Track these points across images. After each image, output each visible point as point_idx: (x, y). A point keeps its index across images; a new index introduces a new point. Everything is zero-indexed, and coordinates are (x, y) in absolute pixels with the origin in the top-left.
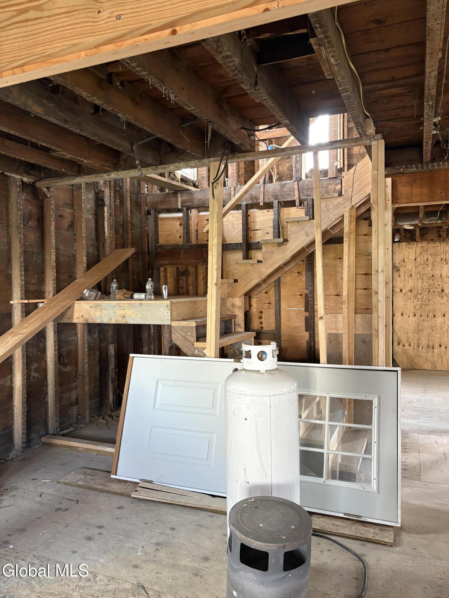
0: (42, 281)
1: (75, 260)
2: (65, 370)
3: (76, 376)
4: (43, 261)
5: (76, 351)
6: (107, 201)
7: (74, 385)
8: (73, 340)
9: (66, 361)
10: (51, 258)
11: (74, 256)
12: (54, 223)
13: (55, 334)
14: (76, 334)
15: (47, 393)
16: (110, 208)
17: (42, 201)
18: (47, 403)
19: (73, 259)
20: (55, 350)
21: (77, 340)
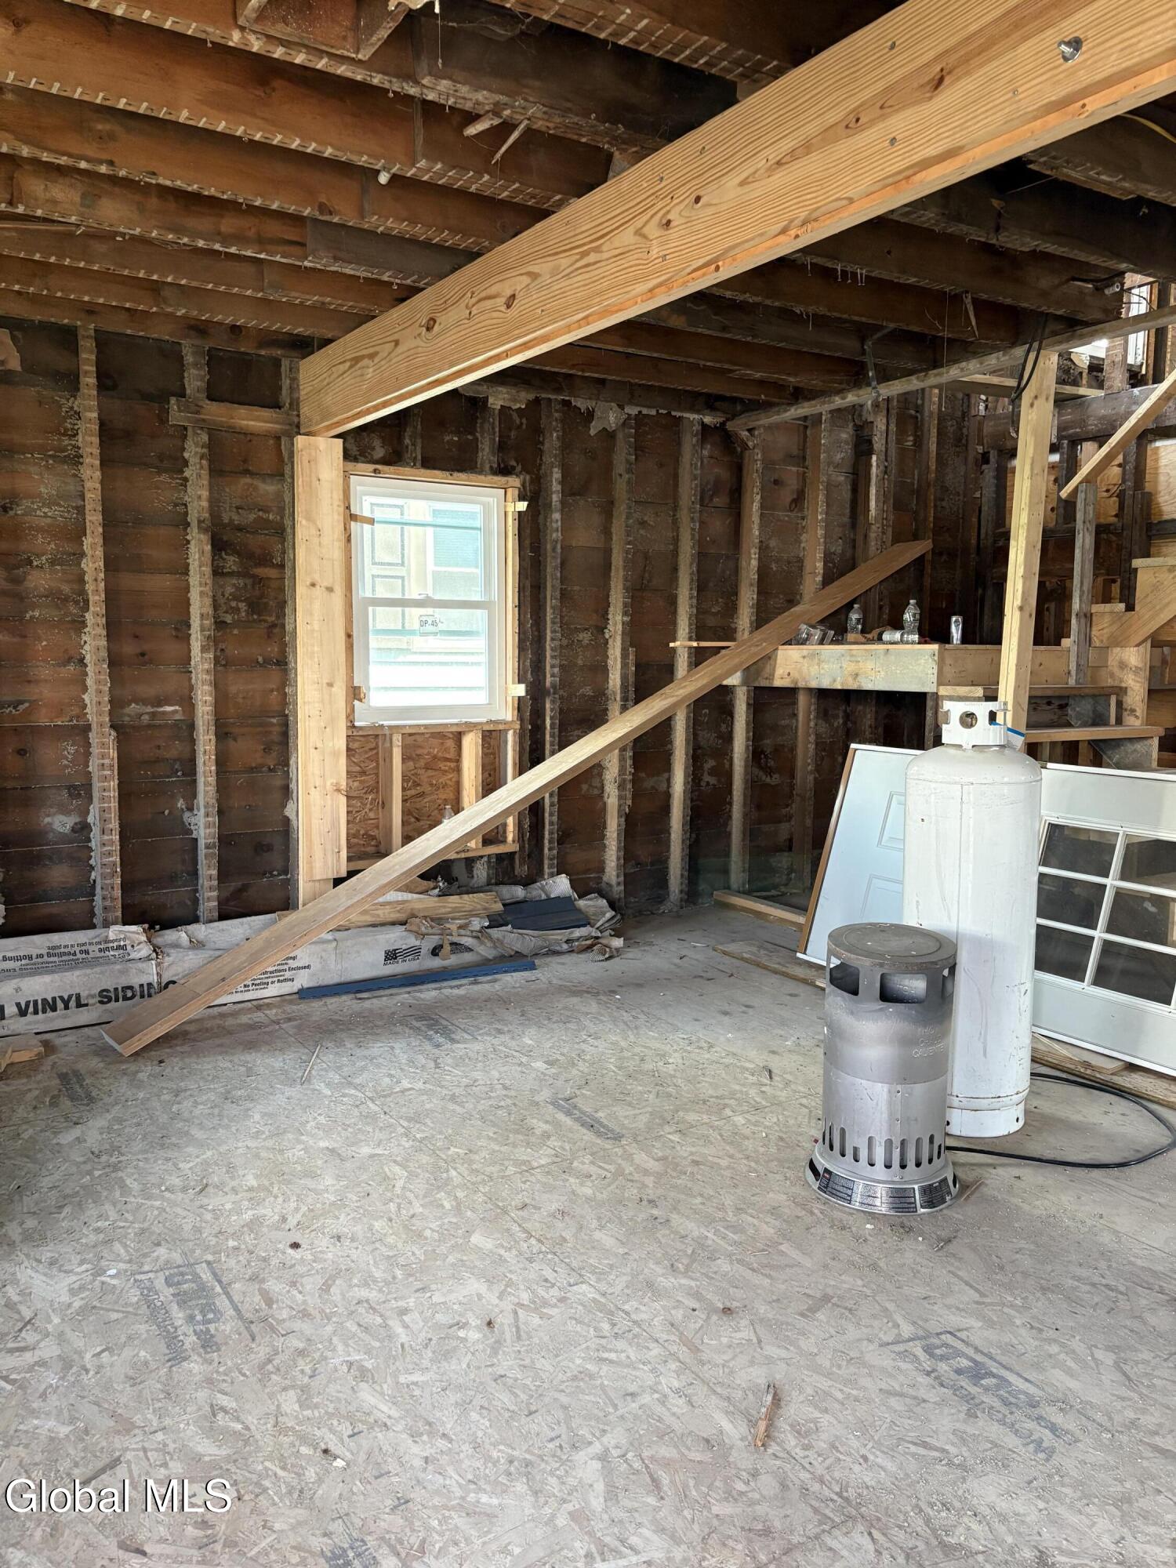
0: (731, 609)
1: (801, 568)
2: (768, 780)
3: (791, 796)
4: (736, 571)
5: (793, 749)
6: (878, 443)
7: (784, 811)
8: (788, 726)
9: (771, 763)
10: (751, 564)
11: (800, 561)
12: (759, 497)
13: (748, 709)
14: (795, 715)
15: (730, 817)
16: (886, 456)
17: (741, 457)
18: (729, 834)
19: (797, 566)
20: (748, 739)
21: (797, 727)
